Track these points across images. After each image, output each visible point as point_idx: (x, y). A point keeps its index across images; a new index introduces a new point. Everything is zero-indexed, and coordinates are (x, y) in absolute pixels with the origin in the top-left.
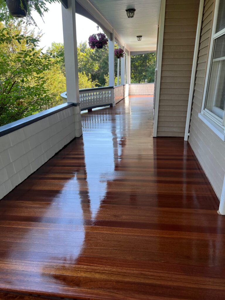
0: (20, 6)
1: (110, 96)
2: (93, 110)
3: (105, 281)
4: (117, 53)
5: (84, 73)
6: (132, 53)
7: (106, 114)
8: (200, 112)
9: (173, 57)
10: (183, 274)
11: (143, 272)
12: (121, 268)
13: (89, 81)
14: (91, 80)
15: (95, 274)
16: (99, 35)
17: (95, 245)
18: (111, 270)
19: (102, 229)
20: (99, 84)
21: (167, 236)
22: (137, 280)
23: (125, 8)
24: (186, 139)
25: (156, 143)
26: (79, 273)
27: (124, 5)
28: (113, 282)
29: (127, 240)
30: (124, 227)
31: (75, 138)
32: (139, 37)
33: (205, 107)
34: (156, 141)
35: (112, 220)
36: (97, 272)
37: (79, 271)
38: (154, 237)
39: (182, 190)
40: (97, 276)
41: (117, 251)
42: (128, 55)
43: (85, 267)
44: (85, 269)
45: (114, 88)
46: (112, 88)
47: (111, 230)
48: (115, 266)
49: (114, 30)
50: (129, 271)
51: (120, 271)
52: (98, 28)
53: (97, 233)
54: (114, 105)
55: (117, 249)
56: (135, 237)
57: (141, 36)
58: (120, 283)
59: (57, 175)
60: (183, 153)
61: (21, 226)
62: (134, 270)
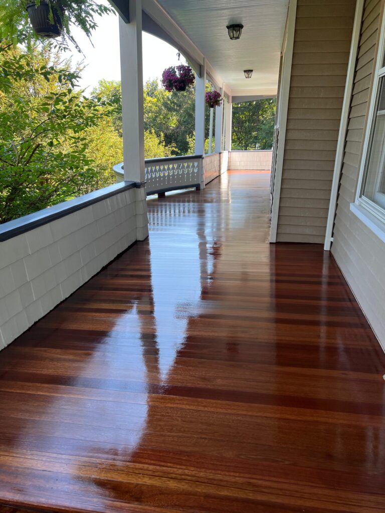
0: (48, 19)
1: (196, 171)
2: (167, 194)
3: (186, 494)
4: (210, 98)
5: (153, 131)
6: (234, 98)
7: (189, 201)
8: (354, 202)
9: (306, 107)
11: (252, 481)
12: (214, 471)
13: (161, 146)
14: (164, 144)
15: (169, 481)
16: (179, 68)
17: (169, 428)
18: (197, 475)
19: (181, 402)
20: (177, 150)
21: (294, 417)
22: (241, 495)
23: (226, 23)
24: (327, 247)
25: (274, 253)
26: (140, 478)
27: (224, 18)
28: (200, 496)
29: (224, 422)
31: (136, 243)
32: (248, 72)
33: (362, 193)
34: (274, 249)
35: (198, 386)
36: (172, 478)
37: (140, 474)
38: (271, 418)
40: (172, 484)
41: (207, 441)
42: (228, 102)
43: (151, 467)
44: (150, 472)
45: (203, 158)
46: (200, 157)
47: (196, 404)
48: (204, 468)
49: (206, 60)
50: (226, 478)
51: (211, 477)
52: (179, 56)
53: (173, 408)
54: (202, 187)
55: (206, 438)
56: (239, 418)
57: (251, 71)
58: (211, 499)
59: (104, 304)
60: (321, 272)
61: (42, 392)
62: (236, 477)
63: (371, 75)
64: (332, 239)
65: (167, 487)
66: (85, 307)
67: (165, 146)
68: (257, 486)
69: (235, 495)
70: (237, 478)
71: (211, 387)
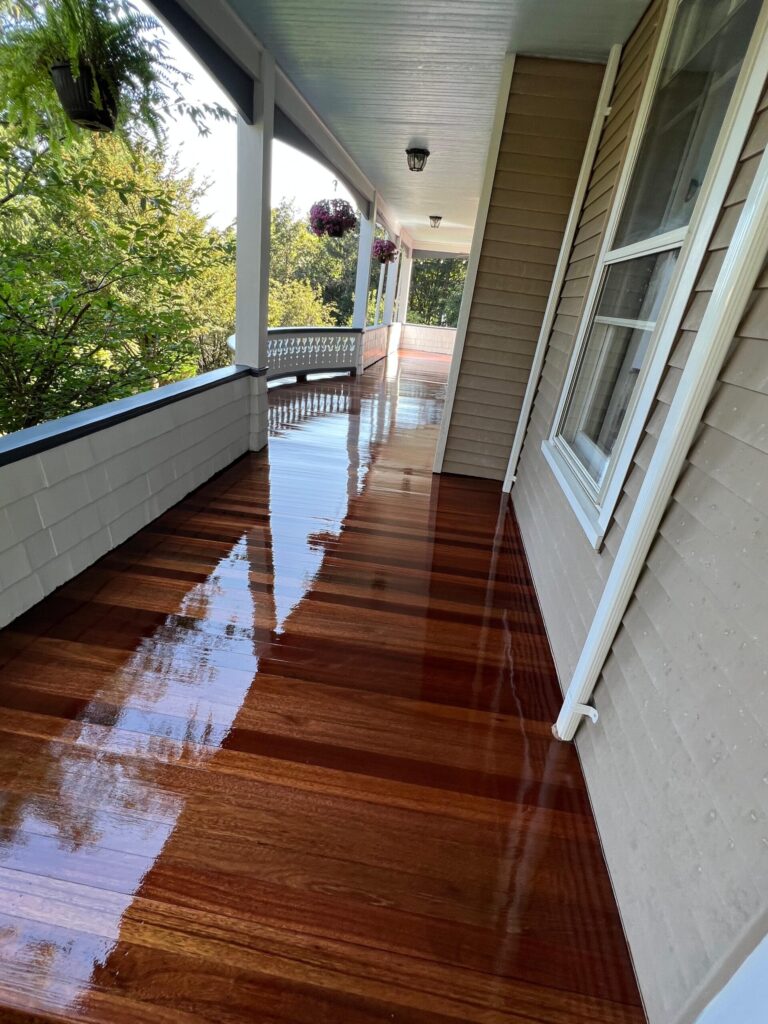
0: (91, 98)
1: (352, 349)
2: (310, 377)
3: (207, 973)
4: (382, 250)
5: (308, 282)
6: (416, 252)
7: (339, 394)
8: (548, 439)
9: (501, 288)
10: (434, 958)
11: (322, 943)
12: (264, 920)
13: (317, 303)
14: (321, 301)
15: (185, 939)
16: (335, 203)
17: (212, 820)
18: (235, 928)
19: (244, 764)
20: (337, 311)
21: (412, 805)
22: (298, 976)
23: (405, 146)
24: (506, 488)
25: (437, 491)
26: (137, 930)
27: (404, 137)
28: (229, 977)
29: (303, 809)
30: (304, 762)
31: (248, 454)
32: (436, 218)
33: (561, 430)
34: (438, 483)
35: (278, 732)
36: (191, 933)
37: (141, 921)
38: (376, 804)
39: (474, 646)
40: (189, 948)
41: (267, 850)
42: (407, 257)
43: (163, 906)
44: (158, 918)
45: (363, 333)
46: (359, 331)
47: (267, 769)
48: (249, 911)
49: (378, 195)
50: (282, 937)
51: (257, 933)
52: (336, 184)
53: (229, 775)
54: (360, 371)
55: (266, 844)
56: (327, 803)
57: (440, 218)
58: (245, 985)
59: (171, 561)
60: (495, 530)
61: (26, 729)
62: (296, 932)
63: (594, 258)
64: (514, 479)
65: (178, 954)
66: (144, 564)
67: (324, 304)
68: (328, 956)
69: (287, 976)
70: (300, 937)
71: (298, 736)
